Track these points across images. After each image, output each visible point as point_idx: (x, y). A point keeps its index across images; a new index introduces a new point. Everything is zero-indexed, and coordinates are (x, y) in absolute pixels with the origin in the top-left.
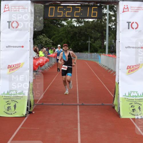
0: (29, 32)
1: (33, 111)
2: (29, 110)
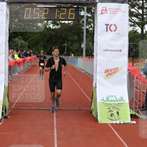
0: (4, 34)
1: (8, 115)
2: (4, 115)
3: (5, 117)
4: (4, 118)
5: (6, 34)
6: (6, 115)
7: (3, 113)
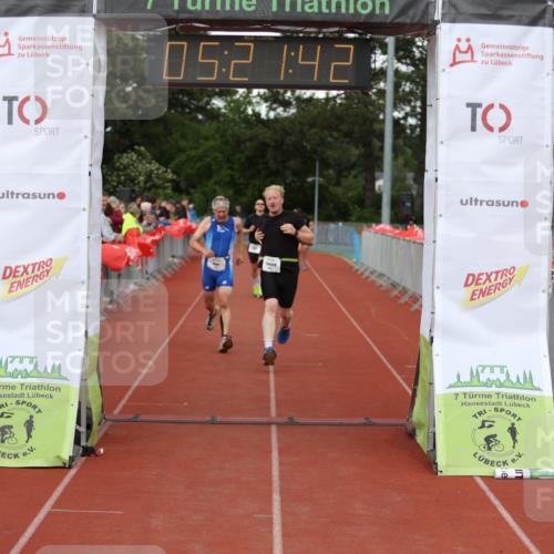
0: (86, 137)
1: (99, 444)
2: (83, 443)
3: (88, 452)
4: (83, 455)
5: (92, 140)
6: (89, 444)
7: (78, 434)
